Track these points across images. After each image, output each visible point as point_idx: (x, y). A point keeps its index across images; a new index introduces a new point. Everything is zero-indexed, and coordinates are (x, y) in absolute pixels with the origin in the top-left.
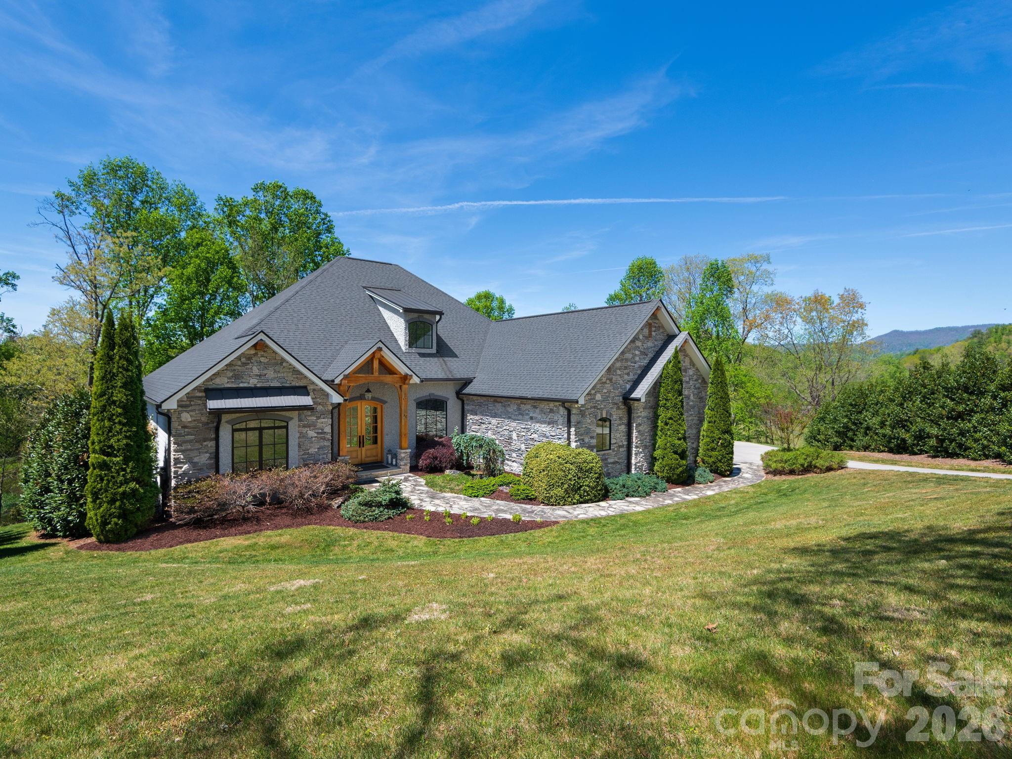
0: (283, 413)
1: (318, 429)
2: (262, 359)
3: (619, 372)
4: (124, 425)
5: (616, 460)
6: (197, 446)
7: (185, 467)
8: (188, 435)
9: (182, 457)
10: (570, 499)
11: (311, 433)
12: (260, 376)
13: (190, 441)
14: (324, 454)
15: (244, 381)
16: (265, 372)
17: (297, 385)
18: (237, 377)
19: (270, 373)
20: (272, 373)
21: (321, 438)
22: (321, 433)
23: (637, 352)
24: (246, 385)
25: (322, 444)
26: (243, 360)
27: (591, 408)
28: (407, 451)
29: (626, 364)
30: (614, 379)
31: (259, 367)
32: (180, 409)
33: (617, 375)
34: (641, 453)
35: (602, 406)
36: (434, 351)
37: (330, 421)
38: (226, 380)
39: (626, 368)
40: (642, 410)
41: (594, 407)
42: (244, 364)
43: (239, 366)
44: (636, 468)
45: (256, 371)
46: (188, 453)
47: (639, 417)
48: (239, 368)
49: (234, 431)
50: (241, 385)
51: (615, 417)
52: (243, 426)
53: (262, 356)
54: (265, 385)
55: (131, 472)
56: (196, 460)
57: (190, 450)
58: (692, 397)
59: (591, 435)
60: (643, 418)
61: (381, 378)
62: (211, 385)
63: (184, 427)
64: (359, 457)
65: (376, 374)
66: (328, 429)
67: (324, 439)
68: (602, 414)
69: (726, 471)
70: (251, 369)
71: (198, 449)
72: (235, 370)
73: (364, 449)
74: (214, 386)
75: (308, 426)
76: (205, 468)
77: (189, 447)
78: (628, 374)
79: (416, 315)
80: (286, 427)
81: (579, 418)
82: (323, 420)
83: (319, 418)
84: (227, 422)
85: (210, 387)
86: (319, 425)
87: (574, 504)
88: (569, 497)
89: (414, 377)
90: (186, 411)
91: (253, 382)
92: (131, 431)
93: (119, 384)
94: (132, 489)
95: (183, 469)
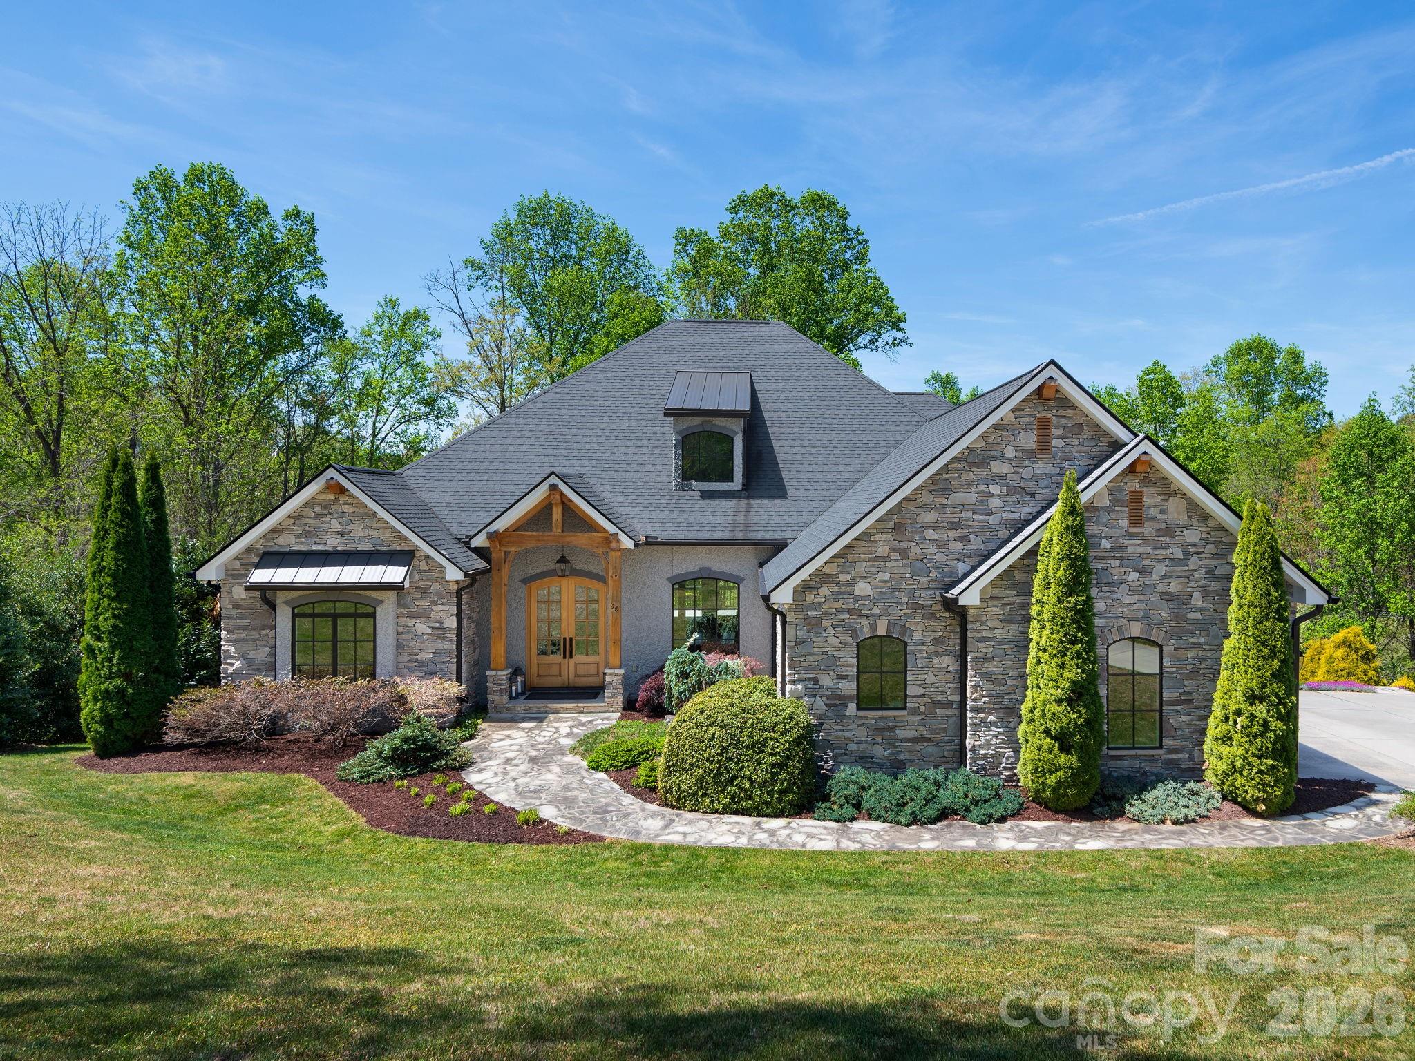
0: (369, 593)
1: (433, 621)
2: (345, 508)
3: (931, 535)
4: (113, 599)
5: (926, 734)
6: (254, 635)
7: (238, 664)
8: (241, 618)
9: (233, 649)
10: (708, 801)
11: (422, 628)
12: (342, 533)
13: (244, 628)
14: (443, 663)
15: (318, 541)
16: (349, 528)
17: (398, 548)
18: (309, 535)
19: (357, 530)
20: (360, 529)
21: (438, 637)
22: (438, 628)
23: (994, 489)
24: (320, 547)
25: (440, 647)
26: (318, 509)
27: (839, 612)
28: (617, 671)
29: (956, 517)
30: (915, 549)
31: (341, 520)
32: (231, 580)
33: (924, 540)
34: (993, 724)
35: (876, 610)
36: (737, 483)
37: (454, 610)
38: (293, 540)
39: (955, 525)
40: (995, 623)
41: (850, 612)
42: (319, 516)
43: (312, 518)
44: (974, 761)
45: (335, 525)
46: (241, 644)
47: (985, 640)
48: (311, 521)
49: (294, 616)
50: (314, 548)
51: (918, 636)
52: (308, 610)
53: (346, 503)
54: (350, 547)
55: (118, 664)
56: (251, 655)
57: (244, 640)
58: (1197, 600)
59: (839, 672)
60: (1000, 643)
61: (568, 539)
62: (272, 546)
63: (236, 606)
64: (564, 673)
65: (557, 531)
66: (452, 623)
67: (444, 638)
68: (874, 628)
69: (1257, 800)
70: (329, 522)
71: (254, 640)
72: (305, 525)
73: (572, 662)
74: (276, 549)
75: (417, 615)
76: (263, 668)
77: (243, 636)
78: (964, 540)
79: (697, 421)
80: (373, 615)
81: (803, 632)
82: (441, 607)
83: (433, 603)
84: (286, 603)
85: (271, 550)
86: (434, 615)
87: (717, 812)
88: (704, 795)
89: (622, 537)
90: (238, 583)
91: (332, 543)
92: (120, 609)
93: (111, 545)
94: (117, 687)
95: (234, 667)
